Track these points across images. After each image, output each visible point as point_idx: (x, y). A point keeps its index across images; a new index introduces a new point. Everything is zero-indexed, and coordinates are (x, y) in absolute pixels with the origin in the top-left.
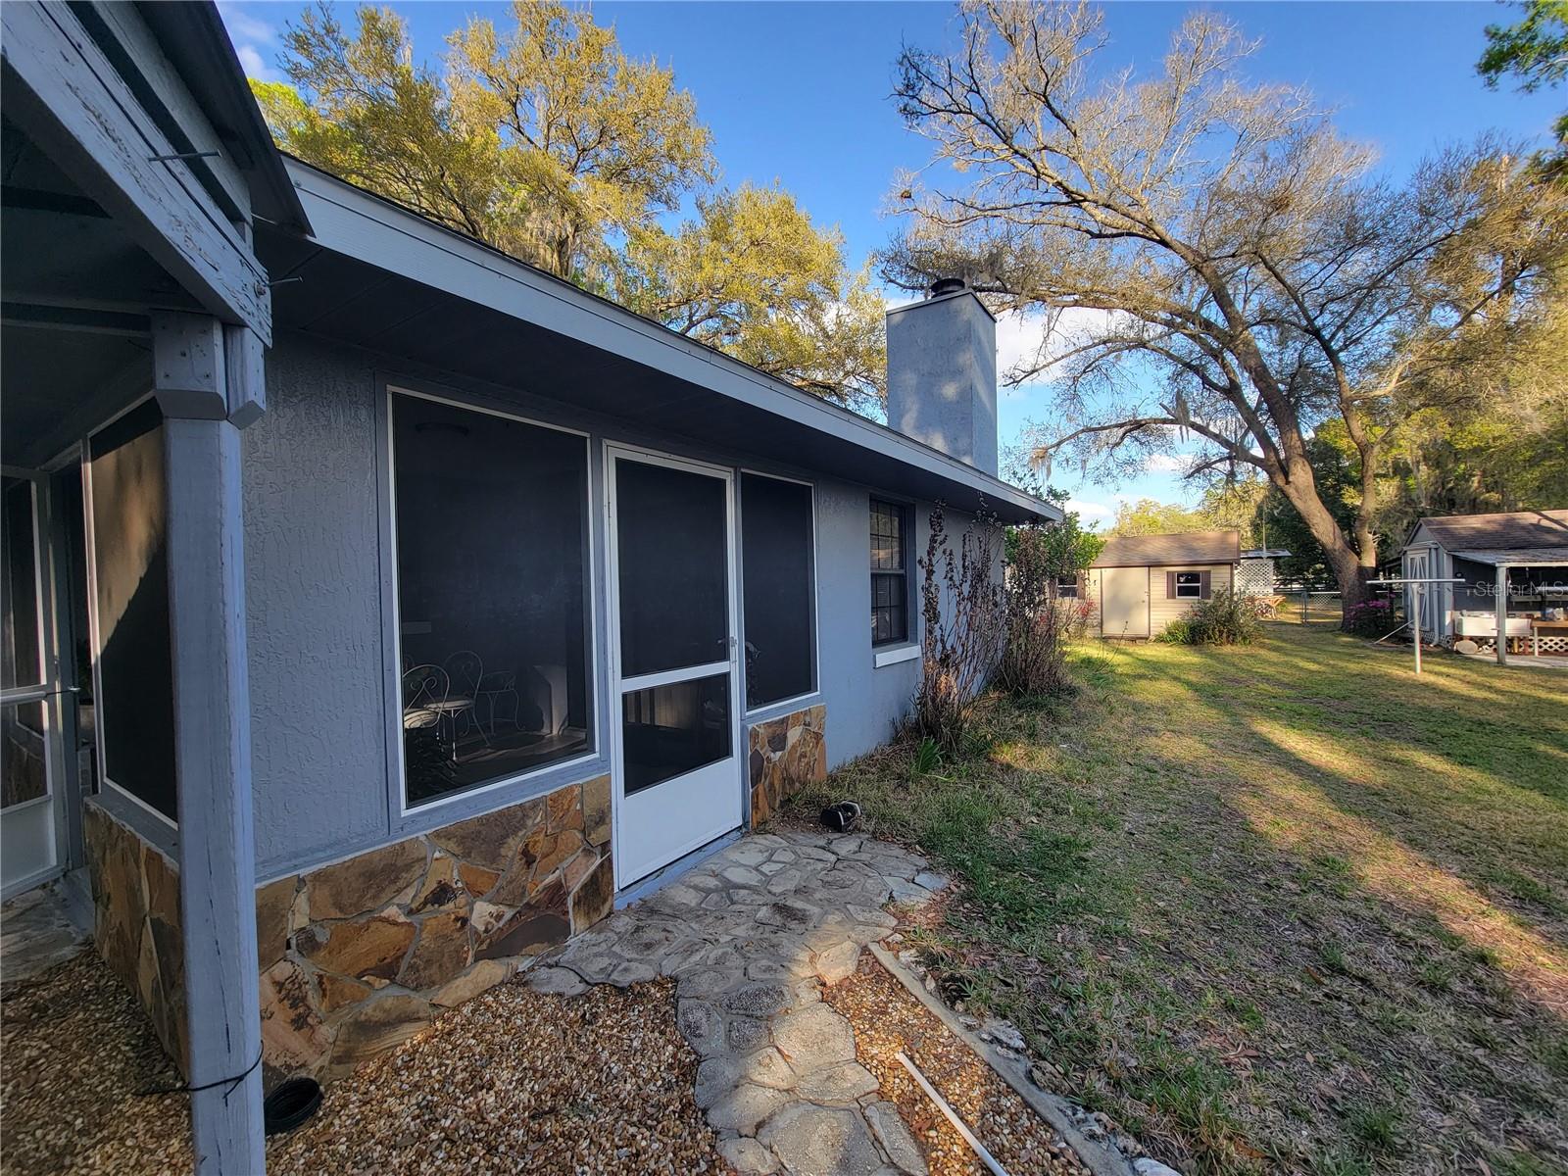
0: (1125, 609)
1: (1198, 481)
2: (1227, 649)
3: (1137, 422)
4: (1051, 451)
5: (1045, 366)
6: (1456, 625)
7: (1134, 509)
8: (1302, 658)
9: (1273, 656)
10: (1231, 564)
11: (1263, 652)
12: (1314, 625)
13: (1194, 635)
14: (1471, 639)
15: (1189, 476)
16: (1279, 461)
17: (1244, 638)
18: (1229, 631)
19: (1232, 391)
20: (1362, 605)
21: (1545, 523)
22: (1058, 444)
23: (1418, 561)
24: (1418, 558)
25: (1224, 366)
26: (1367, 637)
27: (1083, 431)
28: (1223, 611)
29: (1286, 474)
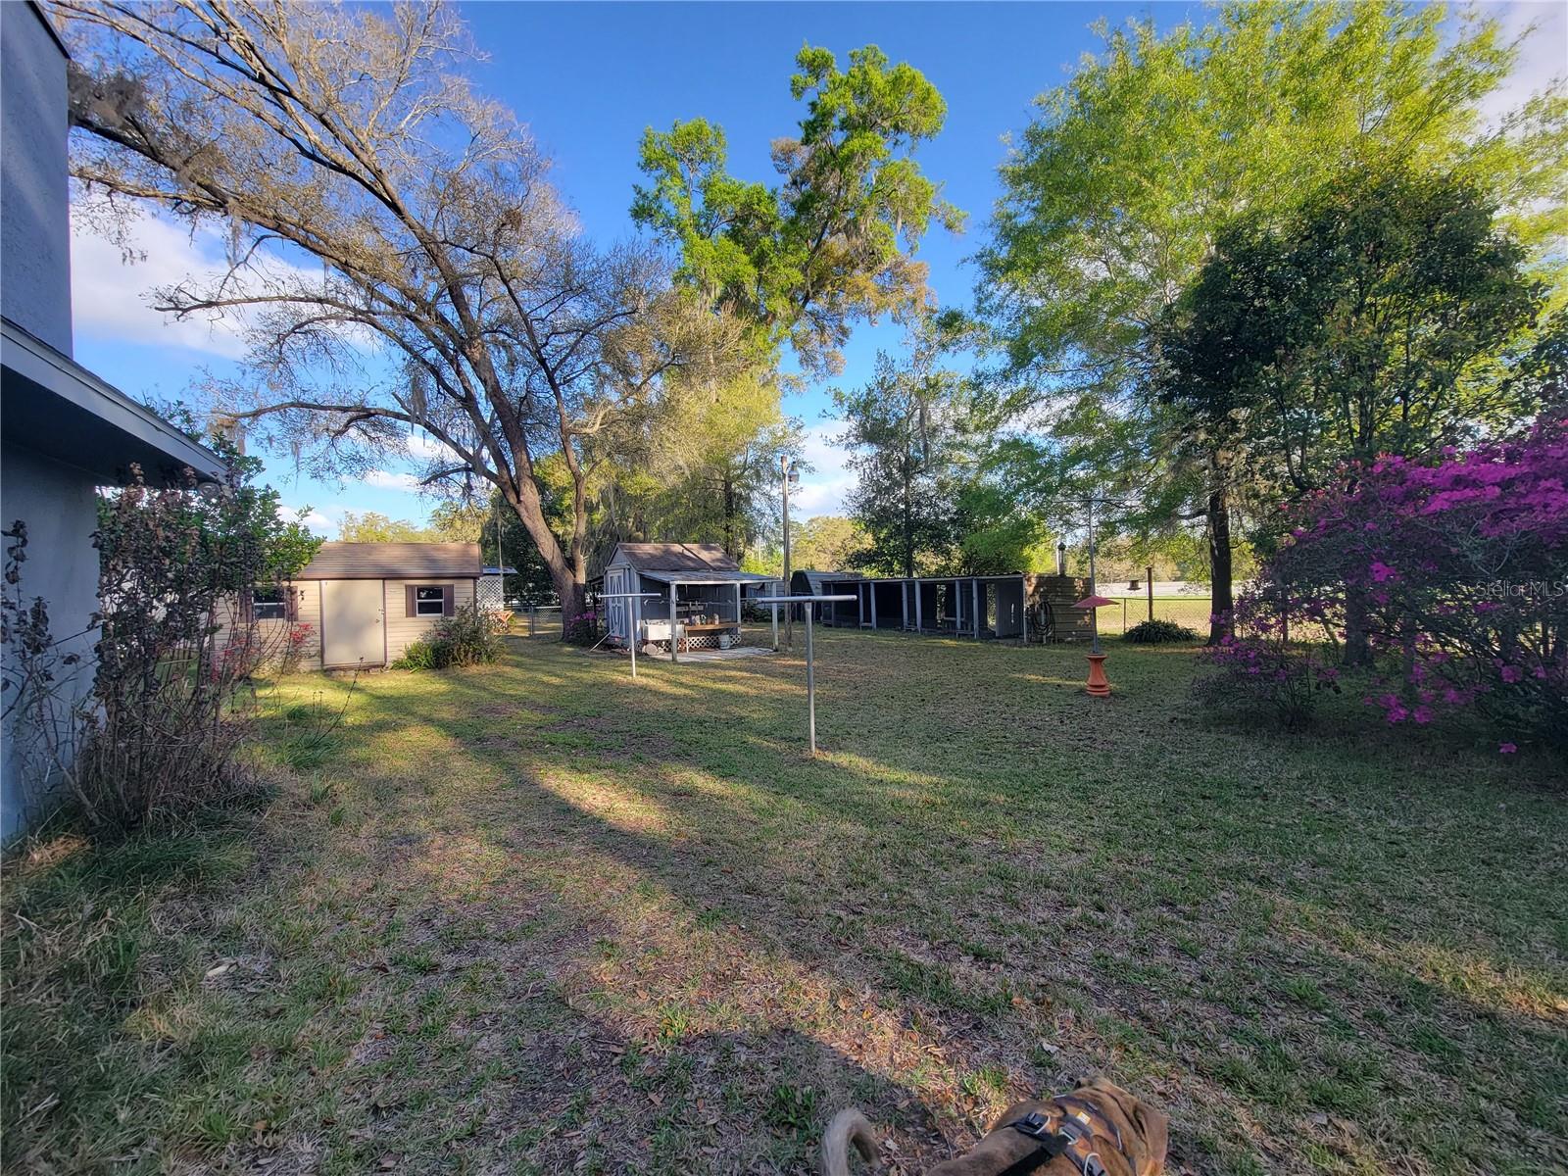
0: (353, 627)
1: (433, 489)
2: (474, 669)
3: (364, 409)
4: (245, 422)
5: (230, 302)
6: (644, 632)
7: (361, 521)
8: (544, 672)
9: (517, 673)
10: (475, 578)
11: (507, 669)
12: (540, 637)
13: (438, 657)
14: (653, 642)
15: (425, 483)
16: (511, 479)
17: (489, 657)
18: (475, 650)
19: (468, 402)
20: (578, 618)
21: (686, 553)
22: (256, 414)
23: (615, 579)
24: (615, 576)
25: (459, 373)
26: (583, 646)
27: (292, 405)
28: (468, 628)
29: (518, 494)
